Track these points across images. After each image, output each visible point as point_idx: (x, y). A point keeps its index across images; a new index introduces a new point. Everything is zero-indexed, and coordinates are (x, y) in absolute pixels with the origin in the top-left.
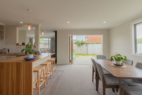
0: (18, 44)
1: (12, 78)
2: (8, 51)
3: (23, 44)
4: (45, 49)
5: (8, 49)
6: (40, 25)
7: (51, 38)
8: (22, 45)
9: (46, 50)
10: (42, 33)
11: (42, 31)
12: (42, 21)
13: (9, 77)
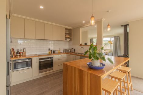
0: (81, 45)
1: (75, 87)
2: (75, 51)
3: (86, 44)
4: (106, 50)
5: (74, 49)
6: (103, 20)
7: (115, 37)
8: (84, 45)
9: (108, 51)
10: (107, 28)
11: (108, 26)
12: (108, 11)
13: (72, 85)
